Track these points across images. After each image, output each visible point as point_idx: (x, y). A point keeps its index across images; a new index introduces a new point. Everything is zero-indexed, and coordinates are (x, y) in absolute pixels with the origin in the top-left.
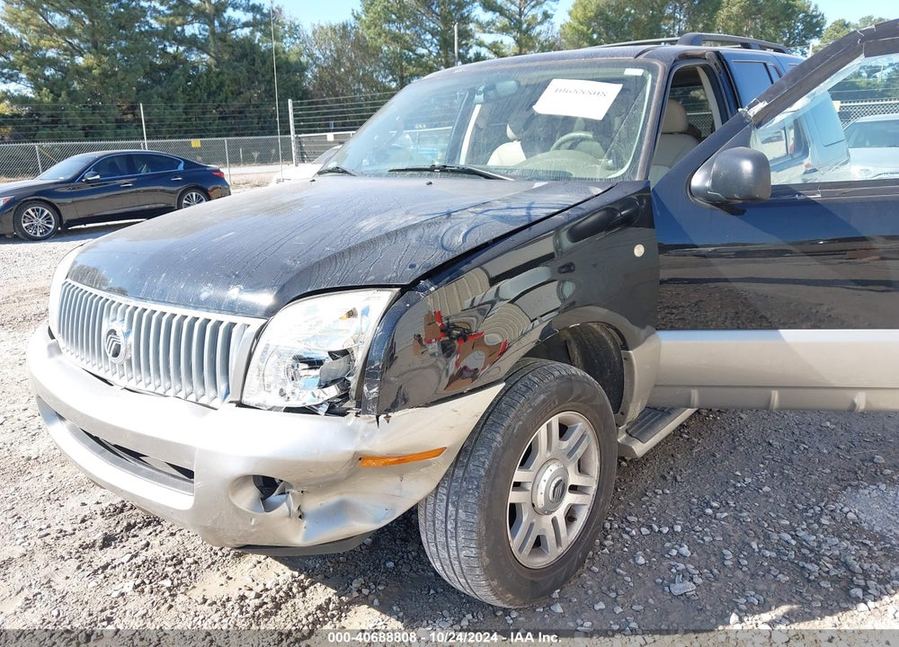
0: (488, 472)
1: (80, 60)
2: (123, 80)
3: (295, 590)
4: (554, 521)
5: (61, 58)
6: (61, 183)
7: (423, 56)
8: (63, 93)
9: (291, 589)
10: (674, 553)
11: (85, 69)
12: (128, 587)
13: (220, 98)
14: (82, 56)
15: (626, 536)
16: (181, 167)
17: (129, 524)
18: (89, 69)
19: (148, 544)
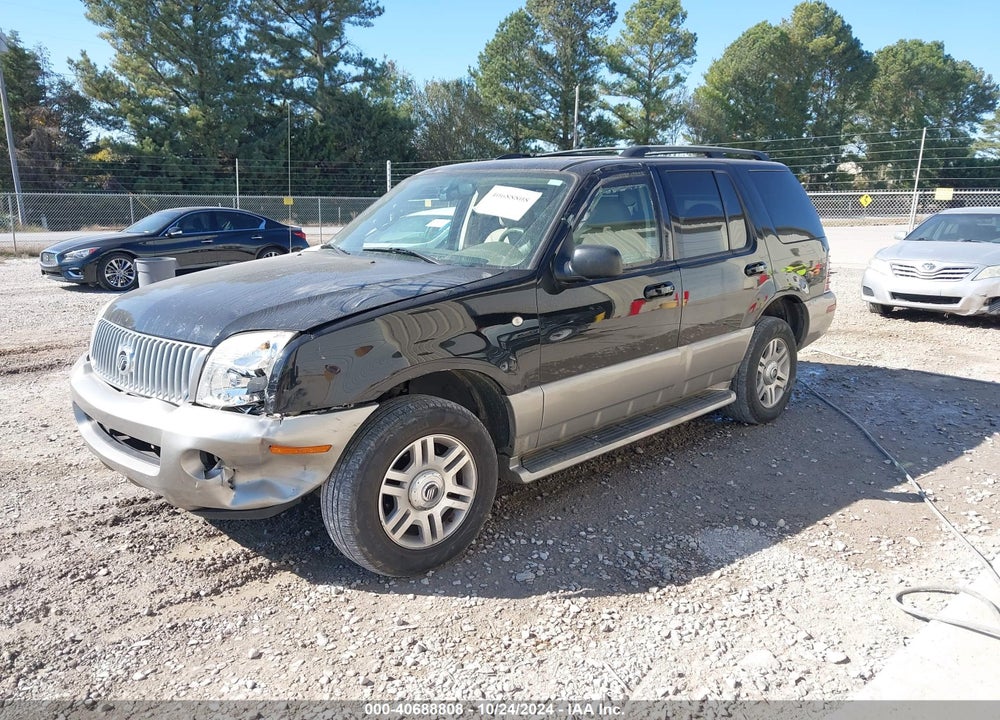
0: (361, 467)
1: (185, 110)
2: (226, 131)
3: (241, 559)
4: (431, 518)
5: (167, 107)
6: (146, 236)
7: (540, 117)
8: (167, 142)
9: (238, 558)
10: (536, 556)
11: (189, 120)
12: (123, 548)
13: (323, 153)
14: (188, 106)
15: (506, 544)
16: (262, 226)
17: (135, 512)
18: (194, 120)
19: (146, 526)
